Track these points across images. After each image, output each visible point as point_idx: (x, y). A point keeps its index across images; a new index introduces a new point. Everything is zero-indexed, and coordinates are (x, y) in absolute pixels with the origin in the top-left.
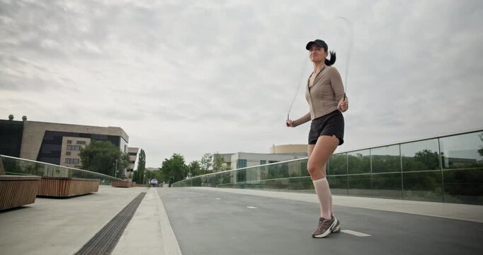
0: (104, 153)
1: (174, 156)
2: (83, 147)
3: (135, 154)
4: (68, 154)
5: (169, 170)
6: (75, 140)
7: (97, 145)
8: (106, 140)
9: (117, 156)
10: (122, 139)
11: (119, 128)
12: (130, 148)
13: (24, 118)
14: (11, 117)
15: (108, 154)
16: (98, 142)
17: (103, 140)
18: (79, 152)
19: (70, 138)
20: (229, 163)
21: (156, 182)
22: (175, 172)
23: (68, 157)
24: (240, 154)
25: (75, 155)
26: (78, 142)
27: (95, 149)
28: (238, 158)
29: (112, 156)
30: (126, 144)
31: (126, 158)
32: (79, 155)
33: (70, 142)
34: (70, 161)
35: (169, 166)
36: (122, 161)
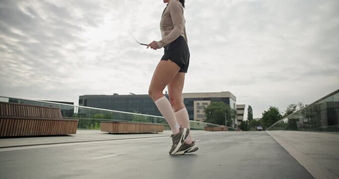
0: (219, 109)
1: (270, 109)
2: (206, 106)
3: (243, 109)
4: (198, 111)
5: (267, 119)
6: (201, 102)
7: (214, 105)
8: (219, 101)
9: (228, 111)
10: (231, 99)
11: (229, 92)
12: (238, 105)
15: (221, 110)
16: (215, 102)
17: (217, 101)
18: (204, 110)
19: (198, 102)
21: (261, 128)
22: (271, 119)
23: (198, 113)
24: (328, 103)
25: (202, 112)
26: (203, 104)
27: (213, 107)
28: (326, 107)
29: (224, 111)
30: (235, 102)
31: (235, 112)
32: (204, 112)
33: (198, 104)
34: (199, 116)
35: (267, 116)
36: (232, 114)
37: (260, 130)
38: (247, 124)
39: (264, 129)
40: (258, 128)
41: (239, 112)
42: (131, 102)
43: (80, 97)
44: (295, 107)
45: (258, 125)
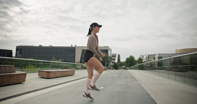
1: (130, 56)
3: (115, 56)
5: (128, 62)
9: (107, 57)
10: (109, 51)
11: (108, 47)
12: (112, 54)
13: (76, 45)
14: (72, 45)
20: (155, 59)
21: (125, 67)
22: (131, 63)
24: (159, 54)
28: (158, 56)
30: (111, 52)
31: (111, 58)
35: (128, 60)
36: (109, 59)
38: (117, 65)
40: (123, 67)
41: (113, 58)
42: (50, 50)
43: (17, 47)
44: (143, 57)
45: (123, 65)
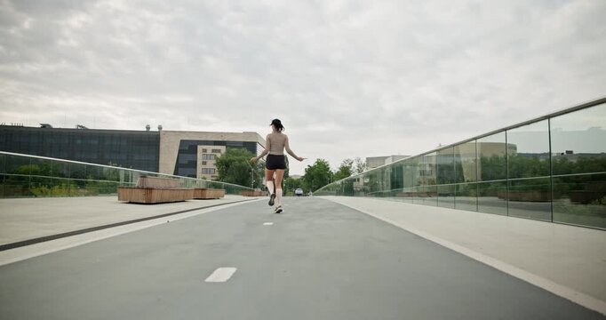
0: (240, 161)
1: (317, 162)
2: (219, 155)
4: (204, 163)
5: (312, 178)
6: (210, 148)
7: (234, 154)
10: (258, 146)
11: (255, 133)
13: (160, 128)
14: (148, 128)
15: (244, 163)
16: (233, 149)
17: (236, 147)
18: (214, 162)
19: (205, 147)
21: (301, 192)
22: (318, 179)
23: (204, 167)
24: (393, 157)
25: (211, 164)
26: (213, 151)
27: (231, 157)
28: (391, 163)
32: (215, 164)
33: (205, 151)
34: (206, 171)
35: (311, 174)
36: (260, 170)
37: (299, 195)
39: (305, 194)
40: (297, 191)
42: (80, 142)
44: (351, 164)
45: (297, 187)
